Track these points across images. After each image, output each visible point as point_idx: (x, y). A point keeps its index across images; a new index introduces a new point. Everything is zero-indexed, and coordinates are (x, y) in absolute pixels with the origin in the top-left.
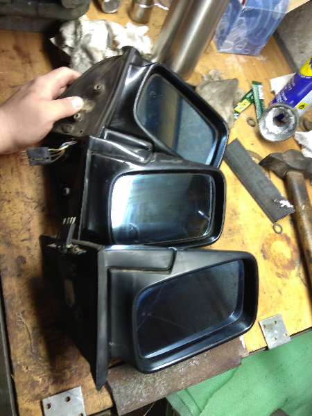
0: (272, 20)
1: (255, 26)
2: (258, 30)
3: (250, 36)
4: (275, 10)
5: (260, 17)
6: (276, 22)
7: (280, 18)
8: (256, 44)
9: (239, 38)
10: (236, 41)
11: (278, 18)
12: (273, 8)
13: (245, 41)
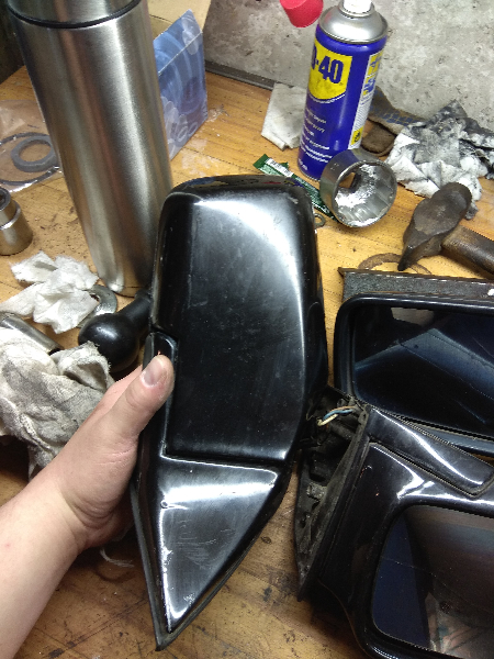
0: (193, 58)
1: (181, 88)
2: (187, 91)
3: (182, 108)
4: (188, 43)
5: (177, 73)
6: (199, 57)
7: (200, 46)
8: (196, 108)
9: (174, 125)
10: (173, 131)
11: (197, 48)
12: (184, 45)
13: (182, 120)
